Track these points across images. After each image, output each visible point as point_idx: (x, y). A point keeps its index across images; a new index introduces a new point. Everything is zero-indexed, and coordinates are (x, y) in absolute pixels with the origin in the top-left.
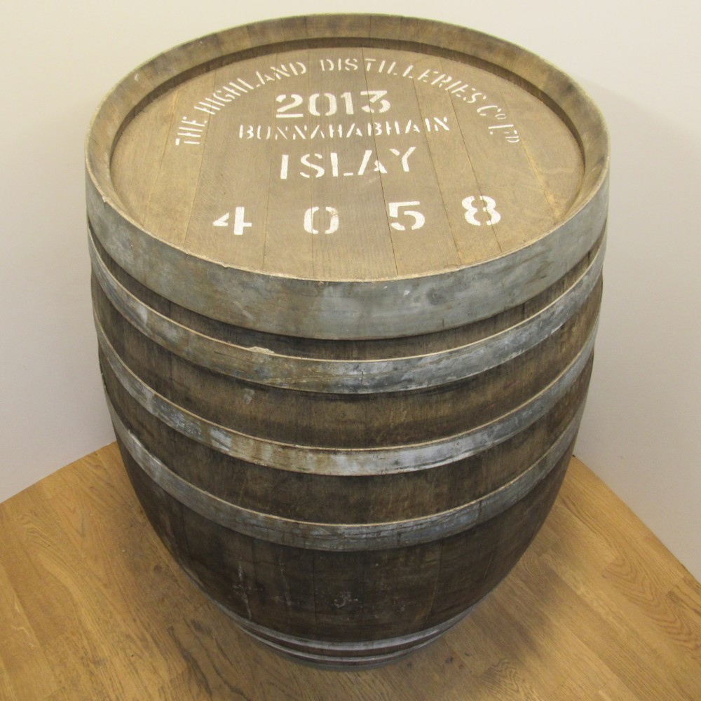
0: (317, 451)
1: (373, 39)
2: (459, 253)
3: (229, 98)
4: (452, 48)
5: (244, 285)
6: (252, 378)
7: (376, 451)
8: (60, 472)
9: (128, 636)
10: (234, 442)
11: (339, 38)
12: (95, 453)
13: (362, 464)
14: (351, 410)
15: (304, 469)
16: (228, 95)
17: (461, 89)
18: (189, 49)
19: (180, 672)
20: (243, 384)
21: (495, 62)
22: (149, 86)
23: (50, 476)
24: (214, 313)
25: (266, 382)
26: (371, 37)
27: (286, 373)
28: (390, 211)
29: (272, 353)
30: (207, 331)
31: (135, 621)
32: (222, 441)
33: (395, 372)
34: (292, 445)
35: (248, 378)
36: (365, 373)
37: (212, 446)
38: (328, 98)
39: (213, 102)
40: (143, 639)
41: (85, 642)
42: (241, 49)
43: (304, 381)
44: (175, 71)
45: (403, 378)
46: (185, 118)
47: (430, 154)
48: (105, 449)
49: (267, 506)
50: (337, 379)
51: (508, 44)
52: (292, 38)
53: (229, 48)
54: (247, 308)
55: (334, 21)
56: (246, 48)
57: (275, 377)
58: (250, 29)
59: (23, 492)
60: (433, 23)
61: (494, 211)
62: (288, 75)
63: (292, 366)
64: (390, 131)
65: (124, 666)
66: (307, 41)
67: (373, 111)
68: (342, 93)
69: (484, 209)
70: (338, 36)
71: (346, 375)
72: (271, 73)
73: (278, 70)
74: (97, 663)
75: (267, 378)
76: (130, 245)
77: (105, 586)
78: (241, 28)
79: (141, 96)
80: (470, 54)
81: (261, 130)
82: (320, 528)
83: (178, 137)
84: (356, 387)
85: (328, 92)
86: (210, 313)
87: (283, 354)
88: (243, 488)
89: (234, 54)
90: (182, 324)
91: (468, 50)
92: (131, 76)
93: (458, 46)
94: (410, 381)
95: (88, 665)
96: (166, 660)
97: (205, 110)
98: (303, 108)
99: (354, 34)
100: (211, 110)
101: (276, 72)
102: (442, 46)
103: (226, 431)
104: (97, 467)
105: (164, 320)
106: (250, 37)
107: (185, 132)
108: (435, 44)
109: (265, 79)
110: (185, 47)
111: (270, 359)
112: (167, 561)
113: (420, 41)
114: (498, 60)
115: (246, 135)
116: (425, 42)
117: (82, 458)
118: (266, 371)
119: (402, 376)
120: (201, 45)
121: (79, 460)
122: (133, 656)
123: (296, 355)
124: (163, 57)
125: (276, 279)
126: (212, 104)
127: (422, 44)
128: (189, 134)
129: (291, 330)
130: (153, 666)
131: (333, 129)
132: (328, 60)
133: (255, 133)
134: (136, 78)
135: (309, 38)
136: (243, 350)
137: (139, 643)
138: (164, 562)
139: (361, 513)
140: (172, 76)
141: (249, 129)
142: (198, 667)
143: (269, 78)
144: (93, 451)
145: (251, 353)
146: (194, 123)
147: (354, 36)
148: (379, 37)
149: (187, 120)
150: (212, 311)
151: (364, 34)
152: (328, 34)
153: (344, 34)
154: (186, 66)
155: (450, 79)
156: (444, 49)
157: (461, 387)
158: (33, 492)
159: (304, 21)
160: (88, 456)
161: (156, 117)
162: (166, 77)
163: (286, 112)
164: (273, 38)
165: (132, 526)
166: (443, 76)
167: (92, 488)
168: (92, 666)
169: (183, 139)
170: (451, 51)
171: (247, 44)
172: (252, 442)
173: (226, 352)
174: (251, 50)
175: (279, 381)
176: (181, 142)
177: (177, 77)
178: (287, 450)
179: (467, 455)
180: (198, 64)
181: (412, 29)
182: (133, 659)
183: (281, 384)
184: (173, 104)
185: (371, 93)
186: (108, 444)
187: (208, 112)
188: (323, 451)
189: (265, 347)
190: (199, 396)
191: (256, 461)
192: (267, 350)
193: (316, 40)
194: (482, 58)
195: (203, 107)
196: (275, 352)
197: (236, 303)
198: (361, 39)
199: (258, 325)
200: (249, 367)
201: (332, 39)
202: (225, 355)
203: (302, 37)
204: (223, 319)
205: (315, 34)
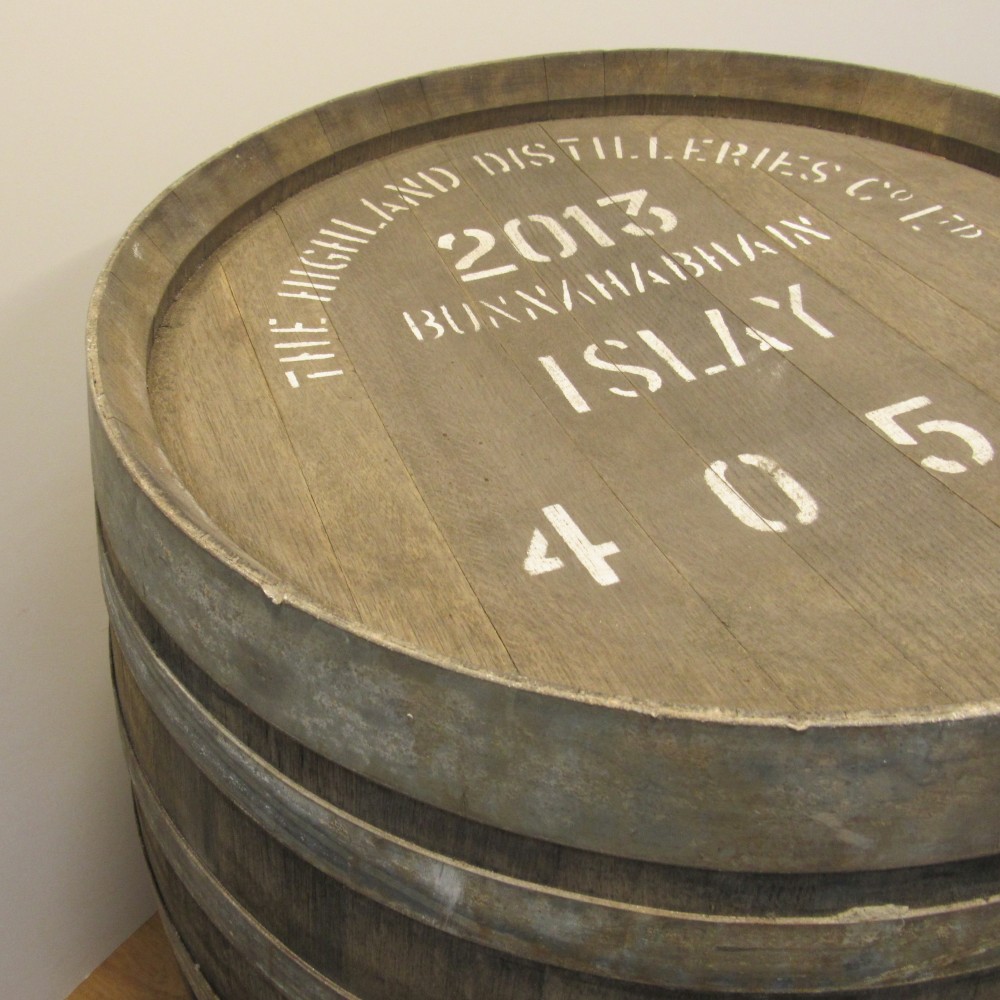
1: (555, 102)
3: (337, 262)
4: (715, 94)
6: (831, 985)
11: (489, 112)
16: (332, 256)
17: (780, 162)
18: (222, 169)
21: (817, 104)
22: (165, 266)
24: (737, 857)
26: (551, 99)
27: (936, 947)
28: (887, 433)
29: (905, 912)
35: (819, 985)
38: (542, 224)
39: (310, 275)
42: (313, 159)
43: (981, 950)
44: (204, 225)
46: (273, 322)
47: (842, 292)
51: (838, 66)
52: (403, 124)
53: (293, 160)
54: (856, 822)
55: (477, 78)
56: (323, 156)
57: (900, 965)
58: (324, 116)
60: (667, 54)
62: (429, 196)
63: (958, 927)
64: (716, 261)
66: (430, 125)
67: (650, 232)
68: (563, 210)
70: (488, 106)
72: (393, 197)
73: (402, 189)
75: (875, 972)
76: (399, 715)
78: (305, 117)
79: (158, 291)
80: (757, 97)
81: (450, 312)
83: (288, 367)
85: (534, 212)
86: (725, 860)
90: (599, 896)
91: (752, 91)
92: (124, 252)
93: (726, 89)
97: (303, 295)
98: (503, 251)
99: (519, 98)
100: (317, 292)
101: (402, 193)
102: (694, 92)
105: (533, 894)
106: (325, 133)
107: (295, 352)
108: (678, 92)
109: (388, 211)
110: (209, 169)
113: (648, 91)
114: (820, 98)
115: (429, 333)
116: (658, 91)
118: (878, 957)
120: (239, 160)
125: (969, 723)
126: (310, 279)
127: (652, 97)
128: (305, 357)
131: (600, 281)
132: (487, 154)
134: (136, 252)
135: (437, 118)
136: (816, 927)
140: (201, 237)
141: (427, 318)
143: (396, 208)
145: (839, 926)
146: (299, 328)
147: (518, 102)
148: (565, 97)
149: (279, 326)
150: (728, 852)
151: (536, 95)
152: (469, 106)
153: (499, 100)
154: (222, 211)
155: (743, 149)
156: (699, 98)
159: (421, 87)
161: (208, 334)
163: (476, 267)
164: (369, 128)
166: (725, 147)
169: (301, 369)
170: (713, 99)
171: (323, 148)
173: (757, 944)
174: (332, 159)
175: (910, 969)
176: (301, 379)
180: (241, 203)
181: (627, 72)
183: (916, 975)
184: (229, 296)
185: (618, 198)
187: (315, 298)
189: (884, 901)
192: (891, 906)
193: (448, 121)
194: (784, 101)
195: (299, 290)
196: (912, 906)
197: (821, 817)
198: (532, 105)
199: (881, 857)
200: (826, 960)
201: (476, 115)
202: (754, 949)
203: (421, 118)
204: (764, 864)
205: (445, 112)
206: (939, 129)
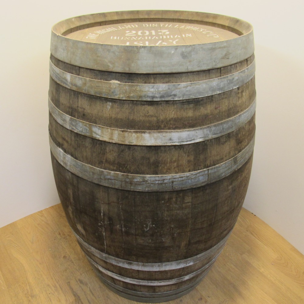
0: (137, 132)
3: (108, 31)
4: (193, 19)
5: (109, 51)
6: (111, 96)
7: (161, 132)
8: (25, 218)
9: (48, 285)
10: (102, 132)
11: (151, 18)
12: (42, 211)
13: (156, 139)
14: (151, 110)
15: (131, 143)
17: (197, 29)
18: (94, 16)
19: (71, 301)
20: (107, 100)
21: (210, 21)
22: (78, 24)
23: (20, 219)
24: (97, 67)
25: (116, 97)
26: (163, 18)
27: (124, 91)
29: (119, 82)
30: (94, 77)
31: (52, 278)
32: (97, 132)
33: (169, 90)
34: (126, 130)
35: (109, 96)
36: (156, 90)
37: (93, 136)
38: (145, 32)
39: (102, 31)
40: (55, 287)
41: (28, 287)
42: (113, 19)
43: (132, 95)
44: (88, 22)
45: (172, 94)
46: (90, 34)
47: (184, 41)
48: (46, 210)
49: (115, 167)
50: (145, 93)
52: (133, 18)
53: (109, 18)
54: (110, 62)
55: (149, 12)
56: (115, 19)
57: (120, 94)
58: (117, 13)
59: (8, 225)
60: (186, 12)
62: (131, 27)
63: (127, 88)
64: (169, 37)
65: (45, 298)
66: (138, 19)
67: (163, 34)
68: (151, 31)
71: (149, 91)
74: (32, 296)
75: (116, 95)
76: (66, 48)
77: (40, 264)
78: (114, 12)
79: (75, 26)
80: (200, 20)
81: (119, 38)
82: (138, 178)
83: (87, 37)
84: (153, 97)
85: (146, 30)
86: (95, 67)
87: (123, 82)
88: (105, 158)
89: (111, 21)
90: (84, 77)
92: (71, 19)
93: (195, 18)
94: (175, 95)
95: (28, 297)
96: (65, 296)
97: (98, 33)
98: (136, 34)
99: (157, 17)
101: (126, 27)
102: (190, 19)
103: (99, 127)
104: (42, 216)
105: (76, 77)
106: (117, 16)
108: (187, 19)
110: (92, 15)
111: (118, 85)
112: (69, 254)
113: (181, 18)
115: (113, 38)
116: (183, 18)
117: (36, 213)
118: (116, 91)
119: (172, 92)
120: (99, 16)
121: (34, 213)
122: (49, 294)
123: (129, 83)
124: (84, 16)
128: (91, 37)
129: (127, 70)
130: (58, 298)
131: (147, 37)
132: (146, 24)
133: (117, 38)
134: (73, 20)
136: (107, 82)
137: (53, 288)
138: (68, 254)
139: (155, 169)
140: (86, 23)
141: (115, 37)
142: (80, 299)
143: (123, 28)
144: (41, 210)
145: (111, 83)
146: (94, 35)
148: (166, 18)
150: (96, 66)
151: (160, 17)
152: (146, 17)
154: (93, 21)
155: (192, 27)
156: (190, 20)
157: (196, 102)
158: (13, 225)
159: (138, 12)
160: (39, 212)
162: (84, 23)
163: (129, 35)
164: (126, 17)
165: (55, 240)
166: (189, 27)
167: (38, 224)
168: (30, 298)
169: (89, 37)
172: (109, 130)
173: (100, 85)
174: (117, 20)
175: (121, 96)
177: (88, 24)
178: (124, 133)
179: (201, 140)
180: (97, 21)
181: (178, 14)
182: (49, 295)
183: (122, 98)
184: (86, 31)
185: (162, 31)
186: (48, 207)
187: (100, 33)
188: (139, 132)
189: (116, 80)
190: (89, 111)
191: (111, 141)
192: (117, 81)
193: (142, 19)
194: (205, 21)
196: (120, 82)
197: (106, 60)
198: (159, 19)
199: (114, 69)
200: (110, 90)
201: (148, 19)
202: (100, 86)
203: (136, 17)
204: (100, 69)
205: (141, 17)
206: (227, 25)
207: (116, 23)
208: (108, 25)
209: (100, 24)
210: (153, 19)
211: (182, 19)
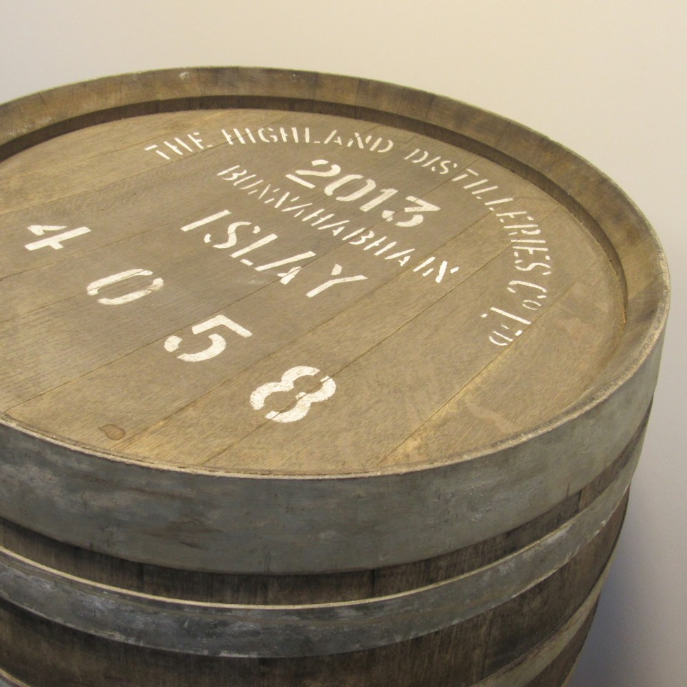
1: (498, 152)
2: (161, 423)
3: (270, 139)
4: (578, 199)
11: (462, 136)
16: (273, 136)
17: (531, 249)
18: (275, 76)
22: (195, 90)
26: (498, 148)
28: (203, 324)
38: (366, 185)
39: (250, 134)
42: (340, 101)
44: (243, 91)
46: (196, 134)
52: (406, 114)
53: (327, 95)
55: (465, 113)
56: (347, 103)
58: (362, 85)
61: (309, 405)
62: (361, 147)
64: (373, 247)
66: (425, 124)
67: (390, 220)
68: (388, 188)
69: (302, 394)
70: (461, 132)
72: (348, 138)
73: (359, 138)
78: (351, 80)
81: (251, 178)
83: (161, 145)
89: (330, 104)
91: (594, 209)
92: (176, 71)
93: (585, 200)
97: (228, 136)
98: (326, 181)
99: (480, 137)
100: (235, 139)
101: (355, 139)
102: (570, 192)
106: (357, 93)
107: (175, 143)
108: (563, 186)
109: (333, 140)
110: (270, 72)
113: (549, 176)
115: (227, 176)
116: (554, 179)
120: (293, 78)
124: (236, 71)
126: (245, 135)
128: (173, 147)
131: (319, 214)
132: (425, 152)
133: (239, 178)
134: (182, 75)
141: (241, 172)
143: (338, 141)
146: (197, 141)
147: (478, 139)
148: (506, 152)
149: (194, 136)
151: (490, 141)
153: (468, 132)
155: (536, 232)
156: (570, 196)
159: (430, 100)
162: (227, 92)
164: (385, 105)
166: (530, 226)
169: (161, 148)
170: (574, 201)
171: (351, 99)
174: (349, 107)
176: (154, 150)
177: (243, 97)
181: (548, 158)
185: (420, 202)
187: (229, 140)
193: (435, 127)
195: (232, 134)
198: (486, 146)
201: (453, 133)
203: (420, 117)
205: (435, 121)
207: (348, 116)
208: (320, 113)
209: (292, 104)
210: (468, 139)
211: (550, 181)
